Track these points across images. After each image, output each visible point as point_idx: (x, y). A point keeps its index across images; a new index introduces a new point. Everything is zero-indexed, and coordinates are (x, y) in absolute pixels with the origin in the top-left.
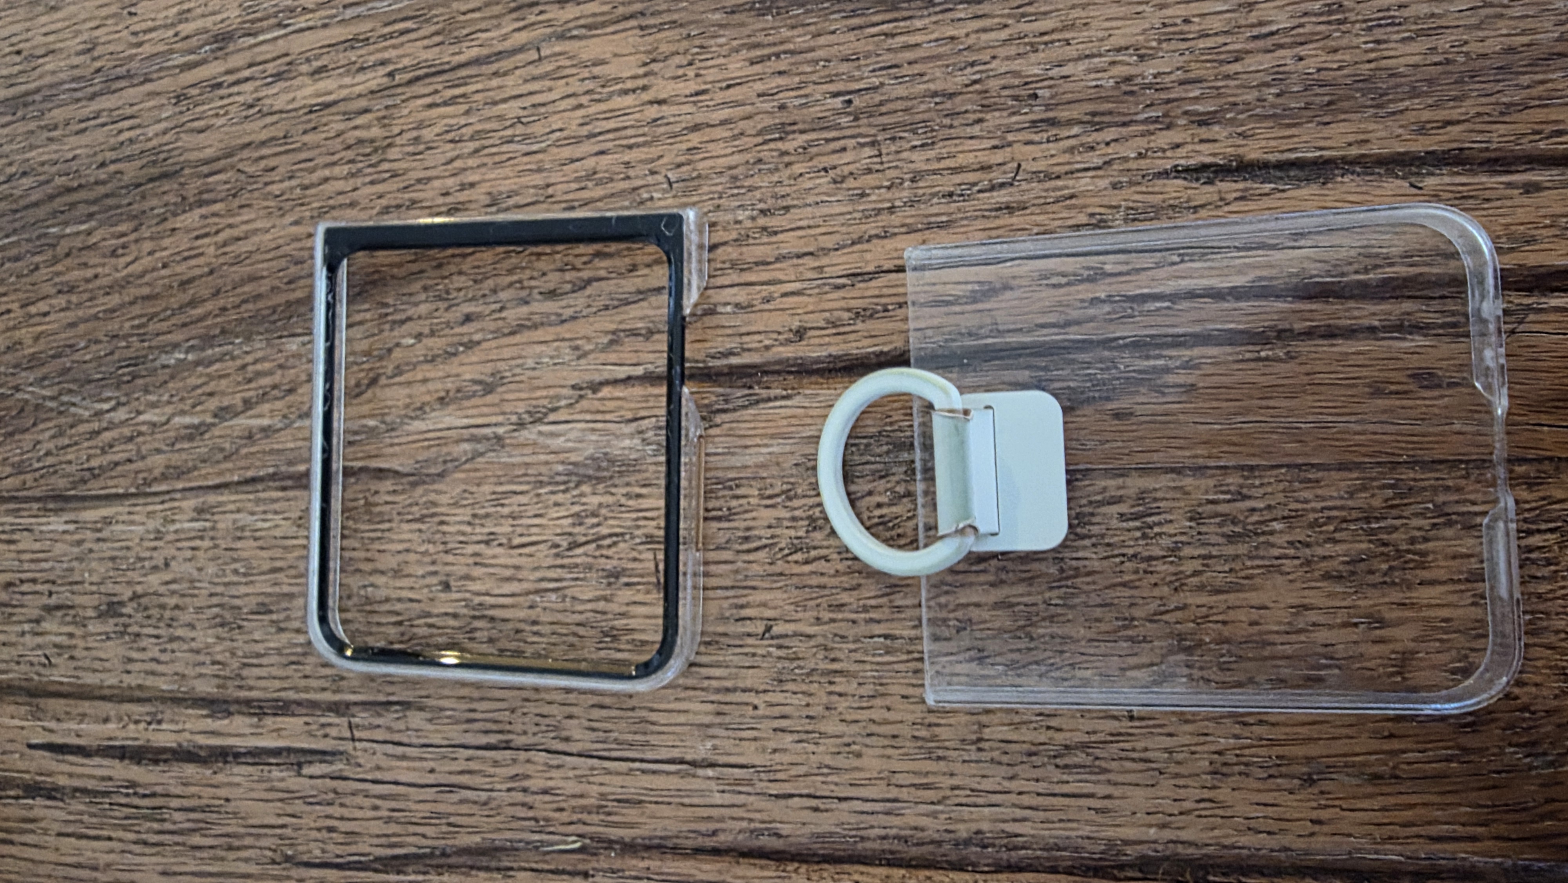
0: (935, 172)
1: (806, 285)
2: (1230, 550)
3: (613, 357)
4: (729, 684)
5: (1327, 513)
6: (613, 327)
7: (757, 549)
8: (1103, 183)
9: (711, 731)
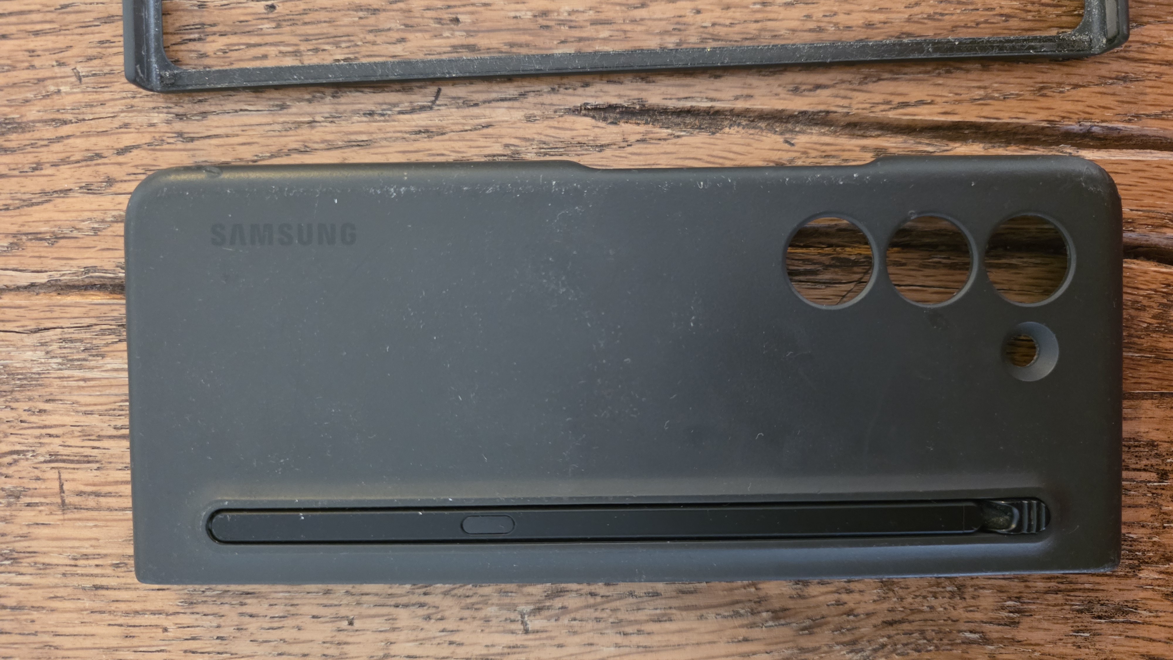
4: (137, 607)
8: (519, 115)
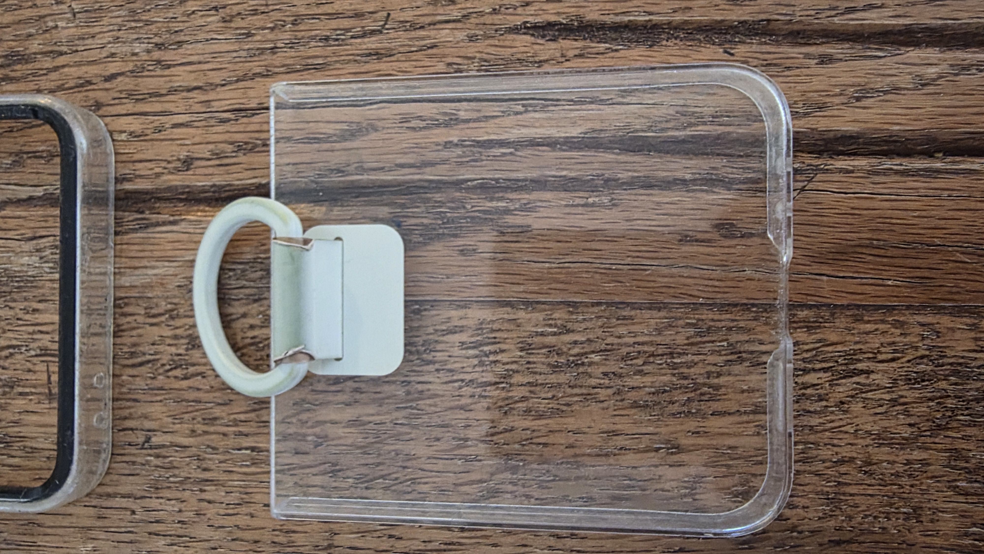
0: (313, 17)
1: (194, 117)
2: (553, 379)
3: (15, 178)
4: (110, 490)
5: (640, 348)
6: (17, 148)
7: (141, 364)
8: (461, 35)
9: (94, 534)
